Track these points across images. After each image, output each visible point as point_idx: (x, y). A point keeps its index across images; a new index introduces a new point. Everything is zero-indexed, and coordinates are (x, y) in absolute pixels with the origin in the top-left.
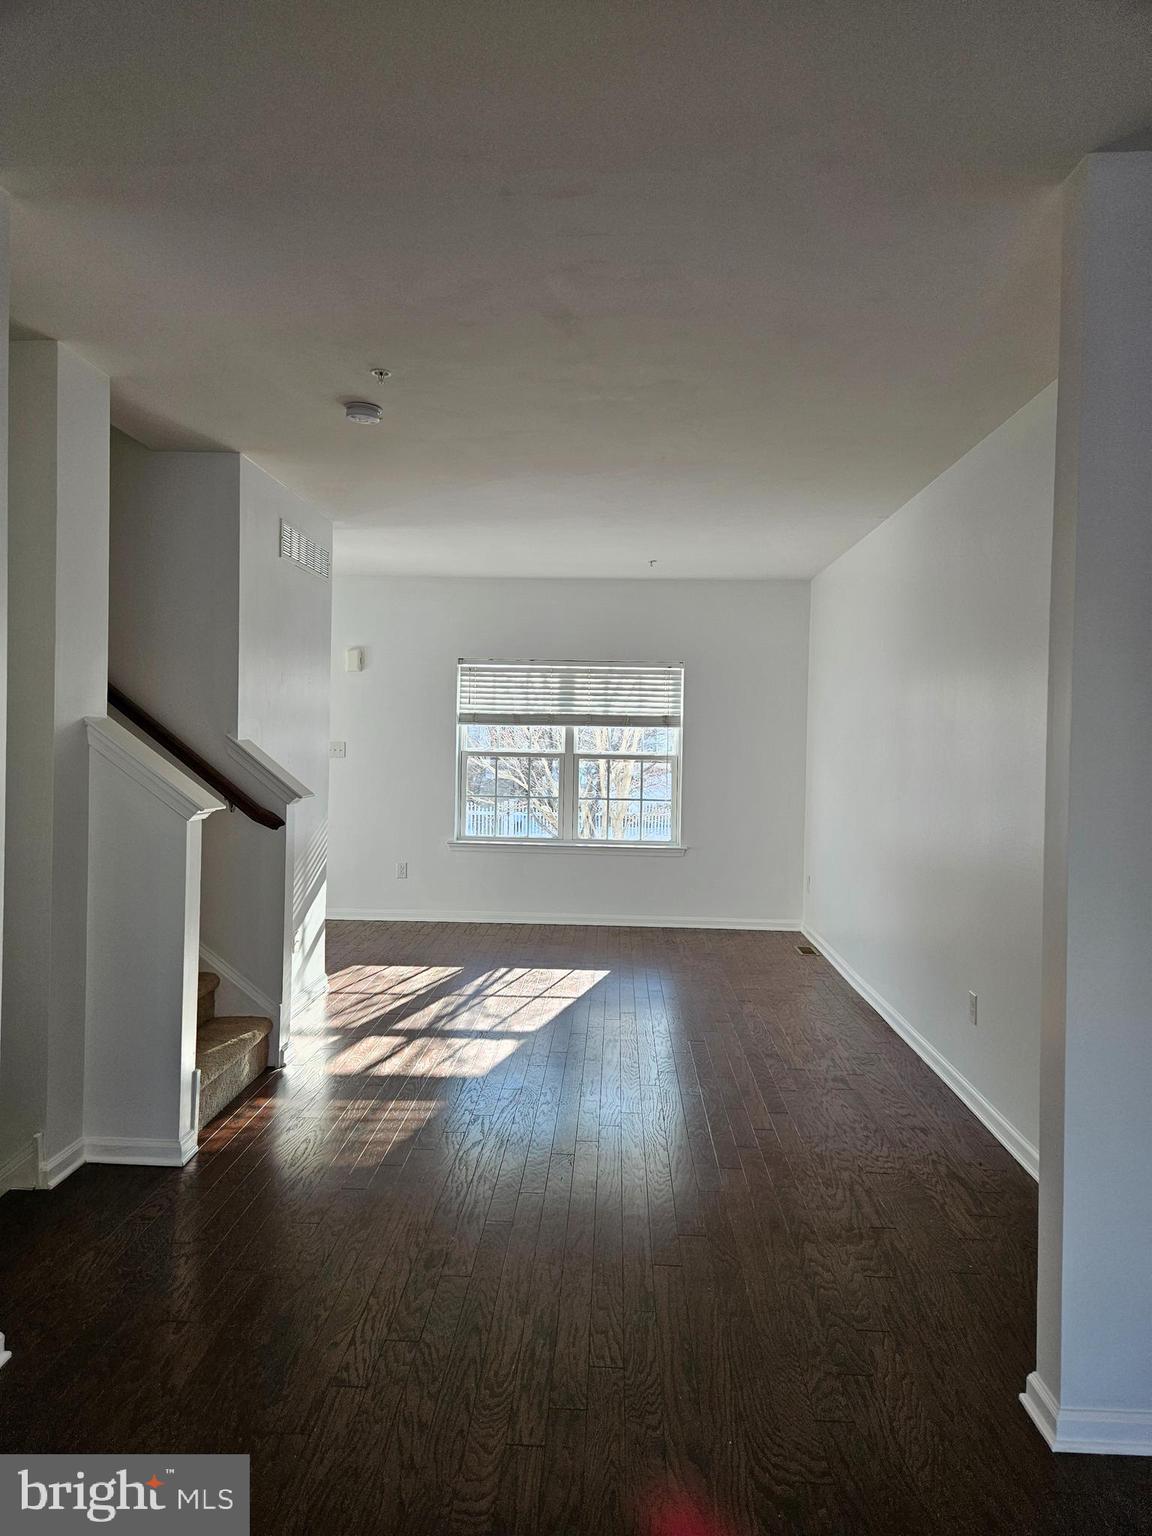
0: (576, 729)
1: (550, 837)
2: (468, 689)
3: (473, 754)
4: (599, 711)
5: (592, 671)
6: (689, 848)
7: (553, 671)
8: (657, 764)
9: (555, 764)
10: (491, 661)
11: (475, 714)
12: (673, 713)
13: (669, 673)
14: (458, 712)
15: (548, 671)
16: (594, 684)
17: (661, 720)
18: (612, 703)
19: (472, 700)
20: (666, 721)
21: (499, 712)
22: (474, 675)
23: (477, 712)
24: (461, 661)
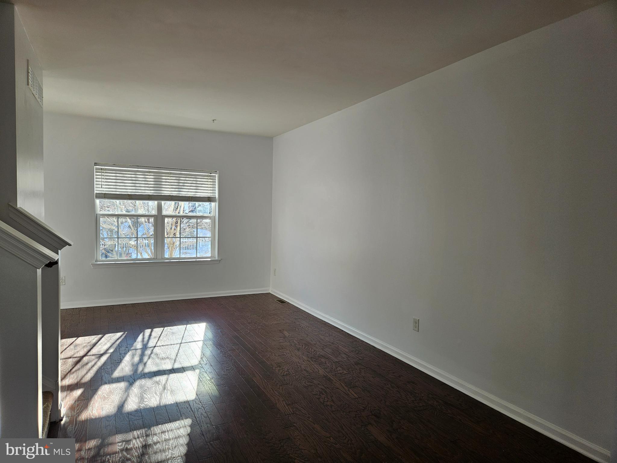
0: (163, 202)
1: (148, 257)
2: (101, 180)
3: (104, 215)
4: (175, 193)
5: (171, 173)
6: (221, 259)
7: (150, 172)
8: (204, 220)
9: (152, 220)
10: (114, 165)
11: (105, 194)
12: (212, 195)
13: (210, 176)
14: (95, 192)
15: (147, 172)
16: (172, 180)
17: (207, 199)
18: (182, 190)
19: (103, 186)
20: (209, 199)
21: (118, 193)
22: (103, 173)
23: (107, 192)
24: (96, 164)
